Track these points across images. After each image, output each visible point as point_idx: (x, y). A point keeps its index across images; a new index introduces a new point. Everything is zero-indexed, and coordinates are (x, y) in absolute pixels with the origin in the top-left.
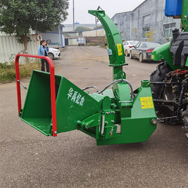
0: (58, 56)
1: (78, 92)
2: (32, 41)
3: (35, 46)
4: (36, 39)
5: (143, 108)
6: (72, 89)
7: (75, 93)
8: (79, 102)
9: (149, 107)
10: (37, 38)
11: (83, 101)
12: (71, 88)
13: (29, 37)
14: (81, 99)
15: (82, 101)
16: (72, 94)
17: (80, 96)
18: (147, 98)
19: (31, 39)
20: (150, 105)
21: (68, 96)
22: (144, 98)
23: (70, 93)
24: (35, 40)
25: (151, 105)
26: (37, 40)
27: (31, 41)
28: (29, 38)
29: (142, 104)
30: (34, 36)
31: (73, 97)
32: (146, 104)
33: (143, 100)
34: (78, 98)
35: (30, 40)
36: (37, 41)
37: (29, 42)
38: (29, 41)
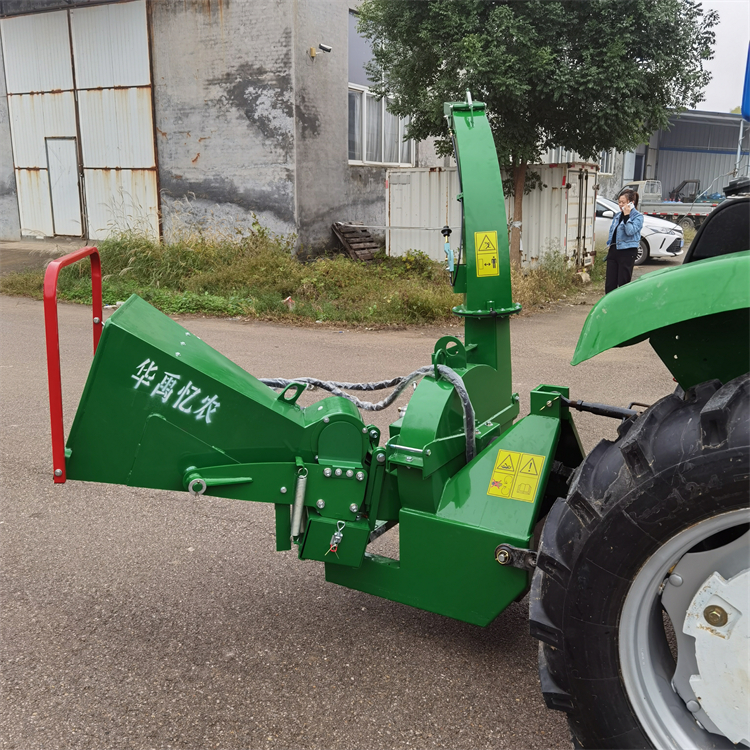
0: (668, 250)
1: (182, 377)
2: (546, 186)
3: (554, 206)
4: (561, 182)
5: (493, 491)
6: (153, 363)
7: (169, 377)
8: (194, 409)
9: (516, 496)
10: (565, 177)
11: (214, 410)
12: (148, 361)
13: (539, 173)
14: (203, 401)
15: (206, 409)
16: (152, 378)
17: (192, 391)
18: (527, 457)
19: (545, 181)
20: (522, 489)
21: (136, 381)
22: (515, 456)
23: (143, 373)
24: (558, 184)
25: (527, 490)
26: (564, 184)
27: (541, 189)
28: (538, 178)
29: (497, 477)
30: (554, 169)
31: (160, 389)
32: (509, 479)
33: (508, 462)
34: (186, 397)
35: (540, 184)
36: (564, 191)
37: (535, 193)
38: (534, 188)
